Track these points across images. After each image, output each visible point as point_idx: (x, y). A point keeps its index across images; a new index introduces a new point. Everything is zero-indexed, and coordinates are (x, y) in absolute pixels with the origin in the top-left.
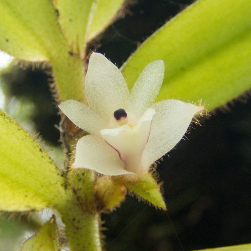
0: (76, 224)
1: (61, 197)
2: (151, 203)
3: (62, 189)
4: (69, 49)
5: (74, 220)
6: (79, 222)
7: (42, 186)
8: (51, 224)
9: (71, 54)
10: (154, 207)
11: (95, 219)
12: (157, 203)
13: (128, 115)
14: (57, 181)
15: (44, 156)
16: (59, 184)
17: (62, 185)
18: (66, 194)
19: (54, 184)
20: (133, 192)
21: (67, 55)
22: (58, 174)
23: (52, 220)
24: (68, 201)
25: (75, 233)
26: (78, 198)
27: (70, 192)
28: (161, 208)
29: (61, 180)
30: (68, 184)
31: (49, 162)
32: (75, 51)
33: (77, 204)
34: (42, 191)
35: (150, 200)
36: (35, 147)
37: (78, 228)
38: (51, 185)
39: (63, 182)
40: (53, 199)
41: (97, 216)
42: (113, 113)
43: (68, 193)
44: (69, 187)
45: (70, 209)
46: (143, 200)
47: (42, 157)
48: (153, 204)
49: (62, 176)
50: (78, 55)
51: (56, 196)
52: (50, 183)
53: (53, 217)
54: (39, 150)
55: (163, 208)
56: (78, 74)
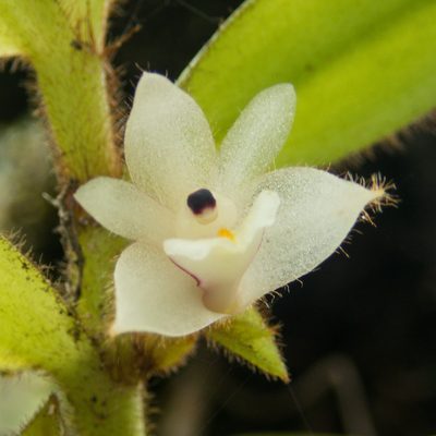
0: (98, 408)
1: (67, 355)
2: (256, 367)
3: (69, 341)
4: (72, 37)
5: (94, 400)
6: (104, 404)
7: (27, 335)
8: (50, 416)
9: (77, 46)
10: (264, 375)
11: (135, 395)
12: (269, 368)
13: (218, 203)
14: (59, 325)
15: (32, 278)
16: (63, 330)
17: (69, 332)
18: (78, 349)
19: (53, 331)
20: (217, 343)
21: (68, 49)
22: (61, 312)
23: (52, 408)
24: (81, 363)
25: (96, 426)
26: (103, 355)
27: (86, 345)
28: (278, 378)
29: (67, 322)
30: (81, 329)
31: (43, 289)
32: (85, 38)
33: (101, 369)
34: (26, 344)
35: (254, 361)
36: (13, 260)
37: (102, 417)
38: (47, 333)
39: (71, 326)
40: (50, 359)
41: (141, 386)
42: (186, 198)
43: (81, 348)
44: (83, 336)
45: (86, 378)
46: (238, 359)
47: (28, 279)
48: (261, 370)
49: (70, 314)
50: (91, 46)
51: (56, 353)
52: (43, 329)
53: (53, 399)
54: (21, 265)
55: (282, 378)
56: (94, 89)
